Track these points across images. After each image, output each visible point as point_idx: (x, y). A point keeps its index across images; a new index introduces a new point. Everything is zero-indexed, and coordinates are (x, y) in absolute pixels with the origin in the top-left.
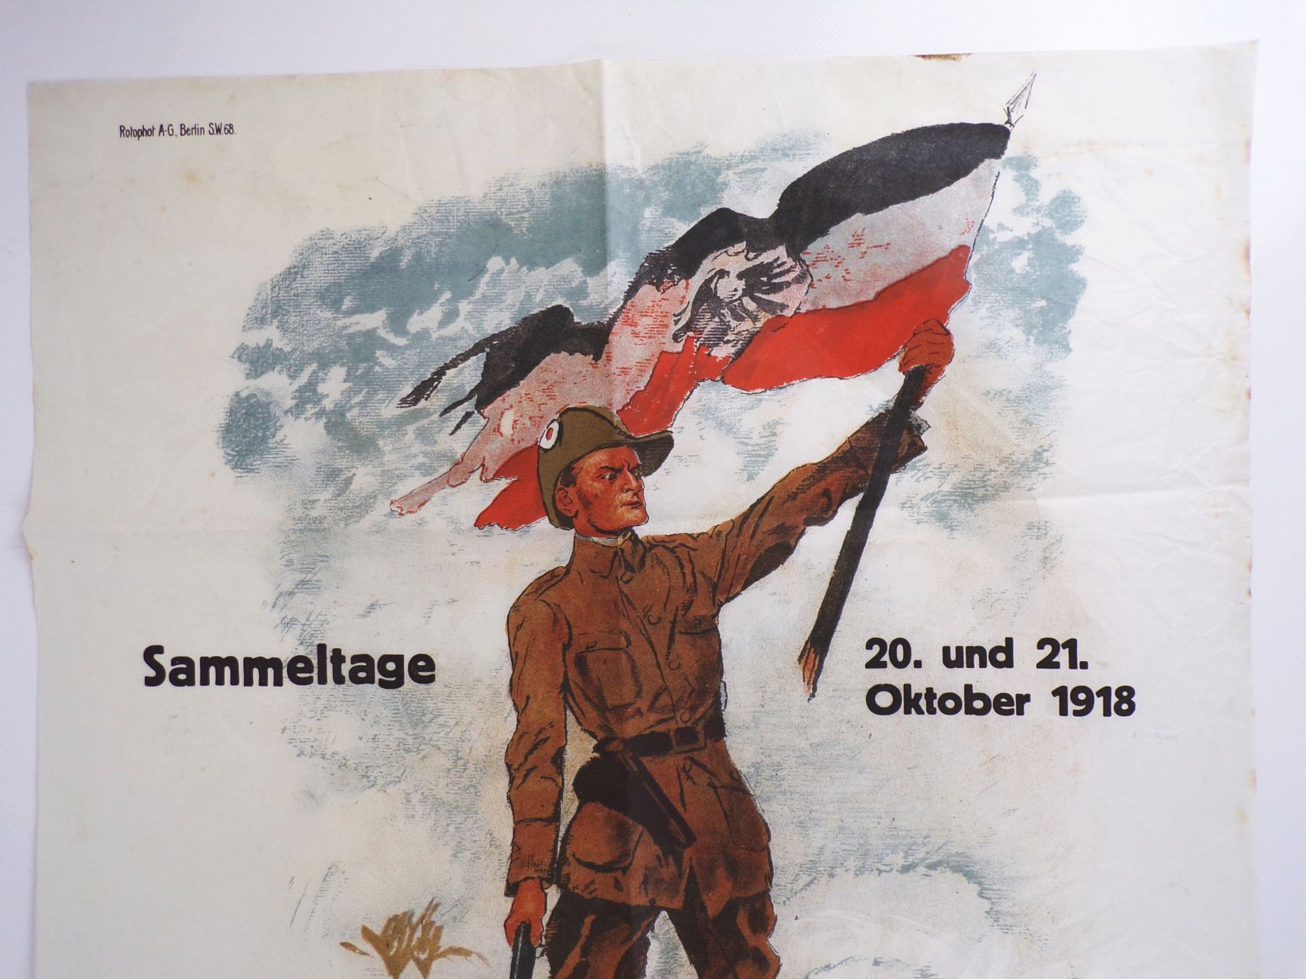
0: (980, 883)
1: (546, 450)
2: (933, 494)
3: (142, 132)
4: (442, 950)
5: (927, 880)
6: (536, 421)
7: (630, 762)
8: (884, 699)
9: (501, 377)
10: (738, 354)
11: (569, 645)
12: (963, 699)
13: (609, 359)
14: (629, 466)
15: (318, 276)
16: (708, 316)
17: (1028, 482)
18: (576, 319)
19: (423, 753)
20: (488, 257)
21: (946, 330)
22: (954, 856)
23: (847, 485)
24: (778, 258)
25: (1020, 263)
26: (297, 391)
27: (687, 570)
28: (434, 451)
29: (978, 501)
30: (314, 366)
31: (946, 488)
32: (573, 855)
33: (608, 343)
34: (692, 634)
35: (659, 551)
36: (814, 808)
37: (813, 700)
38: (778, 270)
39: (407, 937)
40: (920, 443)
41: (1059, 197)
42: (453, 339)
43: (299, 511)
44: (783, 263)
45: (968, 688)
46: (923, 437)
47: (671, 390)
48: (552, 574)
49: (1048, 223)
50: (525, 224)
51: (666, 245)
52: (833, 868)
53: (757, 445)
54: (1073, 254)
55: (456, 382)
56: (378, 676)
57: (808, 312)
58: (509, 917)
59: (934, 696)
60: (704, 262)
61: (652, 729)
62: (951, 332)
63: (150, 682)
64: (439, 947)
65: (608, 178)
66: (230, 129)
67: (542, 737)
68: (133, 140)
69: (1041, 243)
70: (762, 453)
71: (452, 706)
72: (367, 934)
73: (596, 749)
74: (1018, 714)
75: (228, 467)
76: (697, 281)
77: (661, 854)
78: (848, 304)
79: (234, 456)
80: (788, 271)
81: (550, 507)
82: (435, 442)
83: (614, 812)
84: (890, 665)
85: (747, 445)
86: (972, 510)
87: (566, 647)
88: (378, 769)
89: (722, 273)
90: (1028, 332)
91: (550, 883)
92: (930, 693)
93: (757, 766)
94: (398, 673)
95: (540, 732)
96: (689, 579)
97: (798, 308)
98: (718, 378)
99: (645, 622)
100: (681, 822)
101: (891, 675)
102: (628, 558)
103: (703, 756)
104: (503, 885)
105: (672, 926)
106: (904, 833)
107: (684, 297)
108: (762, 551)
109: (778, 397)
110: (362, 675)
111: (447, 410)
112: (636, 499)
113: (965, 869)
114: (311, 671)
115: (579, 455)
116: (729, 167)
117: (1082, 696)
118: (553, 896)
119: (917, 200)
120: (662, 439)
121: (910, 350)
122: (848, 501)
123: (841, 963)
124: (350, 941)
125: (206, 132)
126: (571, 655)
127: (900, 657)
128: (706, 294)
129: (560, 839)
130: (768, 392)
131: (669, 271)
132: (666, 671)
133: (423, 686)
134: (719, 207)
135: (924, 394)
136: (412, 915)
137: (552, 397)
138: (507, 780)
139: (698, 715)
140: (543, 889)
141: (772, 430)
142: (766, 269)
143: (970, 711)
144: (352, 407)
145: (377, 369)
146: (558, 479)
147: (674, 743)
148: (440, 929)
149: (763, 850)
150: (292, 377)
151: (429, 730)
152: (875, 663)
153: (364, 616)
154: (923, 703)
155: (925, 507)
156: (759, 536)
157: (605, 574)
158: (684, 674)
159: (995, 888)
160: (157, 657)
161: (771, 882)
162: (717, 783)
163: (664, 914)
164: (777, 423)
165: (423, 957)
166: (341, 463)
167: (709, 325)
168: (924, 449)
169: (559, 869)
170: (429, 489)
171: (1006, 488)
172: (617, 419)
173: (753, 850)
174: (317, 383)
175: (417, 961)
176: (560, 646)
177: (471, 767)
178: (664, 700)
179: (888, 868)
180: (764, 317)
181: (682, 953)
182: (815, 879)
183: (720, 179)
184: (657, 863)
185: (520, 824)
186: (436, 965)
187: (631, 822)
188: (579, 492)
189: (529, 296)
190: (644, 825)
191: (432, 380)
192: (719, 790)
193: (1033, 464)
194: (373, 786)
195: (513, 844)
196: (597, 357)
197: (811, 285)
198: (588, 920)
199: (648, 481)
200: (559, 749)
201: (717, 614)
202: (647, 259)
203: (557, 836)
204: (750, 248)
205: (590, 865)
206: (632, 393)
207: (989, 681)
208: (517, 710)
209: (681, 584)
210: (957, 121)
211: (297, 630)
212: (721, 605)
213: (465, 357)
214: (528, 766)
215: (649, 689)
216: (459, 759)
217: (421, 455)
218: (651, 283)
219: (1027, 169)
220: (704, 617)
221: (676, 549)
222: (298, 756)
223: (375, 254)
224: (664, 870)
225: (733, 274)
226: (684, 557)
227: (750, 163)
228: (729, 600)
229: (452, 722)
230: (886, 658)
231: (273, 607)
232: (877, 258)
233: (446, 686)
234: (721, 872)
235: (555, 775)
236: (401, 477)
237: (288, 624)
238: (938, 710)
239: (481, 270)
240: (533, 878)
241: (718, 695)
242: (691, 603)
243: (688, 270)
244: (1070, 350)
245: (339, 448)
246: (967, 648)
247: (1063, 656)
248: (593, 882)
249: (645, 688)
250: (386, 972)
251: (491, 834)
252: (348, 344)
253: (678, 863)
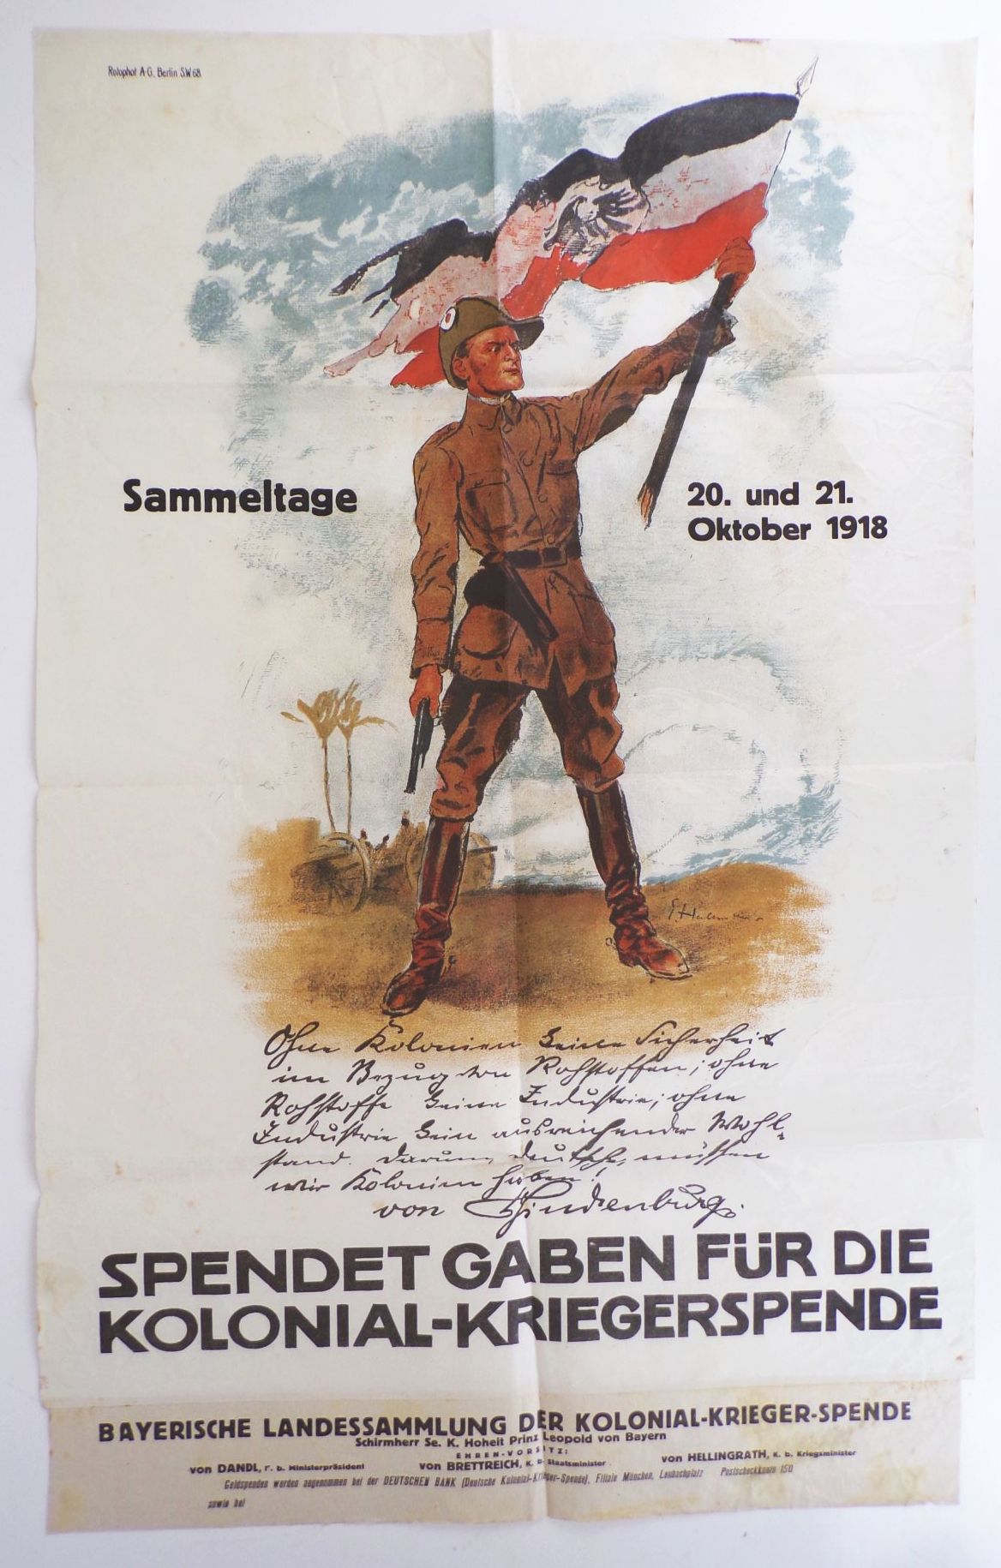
0: (772, 665)
1: (445, 331)
2: (740, 374)
3: (127, 73)
4: (361, 719)
5: (733, 664)
6: (438, 308)
7: (508, 570)
8: (702, 529)
9: (410, 274)
10: (594, 262)
11: (462, 483)
12: (761, 528)
13: (495, 260)
14: (510, 342)
15: (267, 191)
16: (571, 231)
17: (810, 362)
18: (470, 230)
19: (347, 566)
20: (401, 181)
21: (749, 245)
22: (753, 645)
23: (675, 363)
24: (624, 190)
25: (806, 198)
26: (250, 281)
27: (554, 425)
28: (358, 330)
29: (773, 379)
30: (264, 261)
31: (750, 369)
32: (463, 647)
33: (494, 247)
34: (557, 475)
35: (532, 408)
36: (649, 611)
37: (649, 529)
38: (623, 199)
39: (333, 709)
40: (730, 335)
41: (834, 152)
42: (374, 244)
43: (252, 372)
44: (628, 194)
45: (765, 520)
46: (732, 330)
47: (543, 286)
48: (449, 428)
49: (826, 170)
50: (430, 157)
51: (539, 176)
52: (663, 656)
53: (607, 330)
54: (844, 194)
55: (375, 277)
56: (311, 505)
57: (646, 231)
58: (413, 694)
59: (740, 526)
60: (568, 190)
61: (526, 548)
62: (754, 247)
63: (128, 508)
64: (359, 717)
65: (496, 120)
66: (198, 74)
67: (439, 555)
68: (119, 79)
69: (821, 185)
70: (611, 337)
71: (370, 530)
72: (302, 706)
73: (482, 563)
74: (802, 538)
75: (194, 340)
76: (563, 204)
77: (531, 645)
78: (676, 225)
79: (199, 331)
80: (632, 199)
81: (449, 374)
82: (359, 323)
83: (495, 611)
84: (706, 502)
85: (599, 330)
86: (768, 386)
87: (459, 485)
88: (312, 578)
89: (582, 199)
90: (811, 249)
91: (445, 668)
92: (737, 525)
93: (603, 578)
94: (328, 503)
95: (438, 552)
96: (555, 432)
97: (639, 228)
98: (578, 279)
99: (521, 464)
100: (547, 620)
101: (707, 511)
102: (509, 414)
103: (564, 571)
104: (408, 671)
105: (540, 702)
106: (716, 629)
107: (552, 216)
108: (610, 412)
109: (623, 295)
110: (299, 504)
111: (368, 299)
112: (515, 367)
113: (761, 655)
114: (259, 501)
115: (471, 334)
116: (587, 117)
117: (848, 523)
118: (448, 678)
119: (729, 147)
120: (535, 322)
121: (723, 261)
122: (676, 377)
123: (668, 729)
124: (289, 711)
125: (179, 74)
126: (463, 491)
127: (714, 497)
128: (569, 215)
129: (453, 634)
130: (616, 291)
131: (541, 196)
132: (537, 504)
133: (347, 514)
134: (580, 148)
135: (733, 296)
136: (338, 692)
137: (450, 290)
138: (412, 588)
139: (561, 539)
140: (439, 673)
141: (619, 319)
142: (615, 197)
143: (766, 537)
144: (293, 295)
145: (313, 265)
146: (454, 353)
147: (543, 559)
148: (359, 703)
149: (609, 643)
150: (247, 269)
151: (352, 548)
152: (695, 502)
153: (300, 458)
154: (731, 532)
155: (734, 383)
156: (608, 400)
157: (490, 427)
158: (550, 505)
159: (782, 668)
160: (134, 488)
161: (615, 668)
162: (575, 592)
163: (533, 693)
164: (622, 314)
165: (346, 724)
166: (285, 338)
167: (571, 238)
168: (733, 339)
169: (452, 658)
170: (354, 359)
171: (794, 367)
172: (501, 306)
173: (602, 643)
174: (266, 274)
175: (341, 727)
176: (455, 483)
177: (384, 577)
178: (535, 526)
179: (704, 656)
180: (613, 234)
181: (548, 724)
182: (649, 664)
183: (581, 126)
184: (528, 652)
185: (422, 622)
186: (355, 731)
187: (509, 617)
188: (472, 363)
189: (432, 212)
190: (519, 622)
191: (356, 275)
192: (576, 598)
193: (813, 348)
194: (307, 591)
195: (417, 638)
196: (485, 259)
197: (649, 211)
198: (475, 698)
199: (524, 353)
200: (453, 564)
201: (576, 460)
202: (524, 187)
203: (451, 632)
204: (603, 181)
205: (476, 655)
206: (513, 287)
207: (780, 515)
208: (420, 534)
209: (549, 435)
210: (759, 90)
211: (248, 469)
212: (579, 452)
213: (383, 257)
214: (429, 577)
215: (523, 517)
216: (375, 570)
217: (348, 333)
218: (527, 204)
219: (812, 129)
220: (567, 461)
221: (546, 408)
222: (248, 567)
223: (312, 176)
224: (534, 658)
225: (590, 200)
226: (551, 414)
227: (603, 115)
228: (585, 448)
229: (371, 542)
230: (704, 498)
231: (229, 450)
232: (699, 190)
233: (365, 515)
234: (578, 661)
235: (450, 586)
236: (333, 350)
237: (241, 463)
238: (743, 537)
239: (396, 191)
240: (432, 665)
241: (576, 524)
242: (556, 449)
243: (556, 196)
244: (841, 265)
245: (282, 325)
246: (765, 491)
247: (835, 494)
248: (479, 667)
249: (520, 515)
250: (316, 736)
251: (399, 630)
252: (291, 245)
253: (545, 653)
